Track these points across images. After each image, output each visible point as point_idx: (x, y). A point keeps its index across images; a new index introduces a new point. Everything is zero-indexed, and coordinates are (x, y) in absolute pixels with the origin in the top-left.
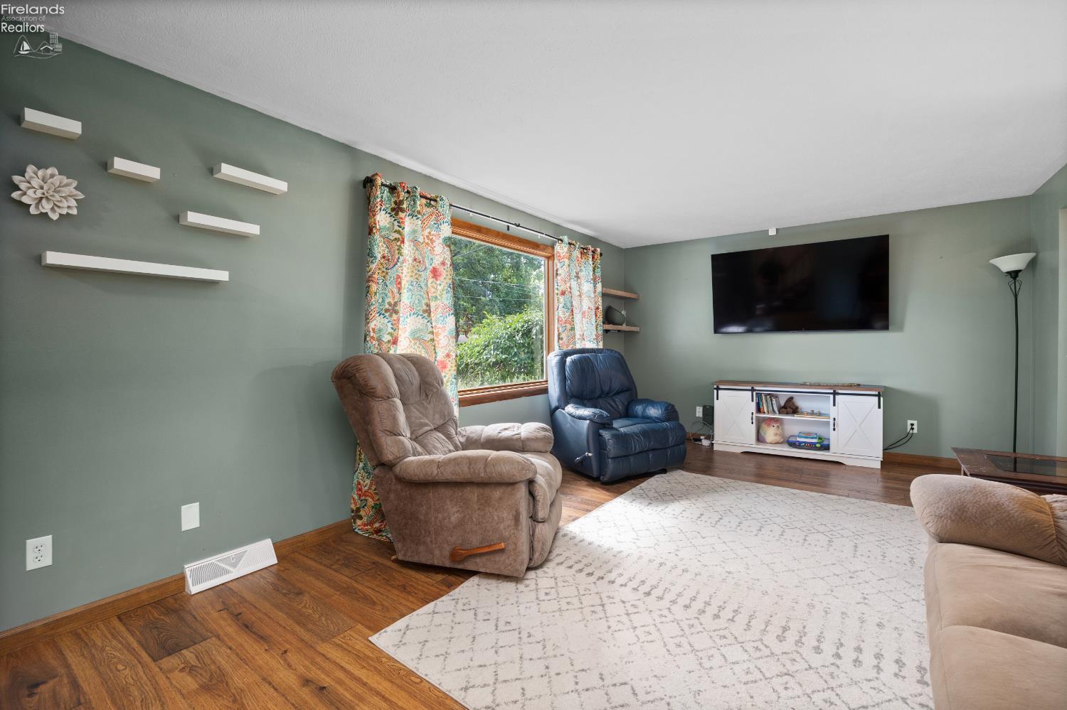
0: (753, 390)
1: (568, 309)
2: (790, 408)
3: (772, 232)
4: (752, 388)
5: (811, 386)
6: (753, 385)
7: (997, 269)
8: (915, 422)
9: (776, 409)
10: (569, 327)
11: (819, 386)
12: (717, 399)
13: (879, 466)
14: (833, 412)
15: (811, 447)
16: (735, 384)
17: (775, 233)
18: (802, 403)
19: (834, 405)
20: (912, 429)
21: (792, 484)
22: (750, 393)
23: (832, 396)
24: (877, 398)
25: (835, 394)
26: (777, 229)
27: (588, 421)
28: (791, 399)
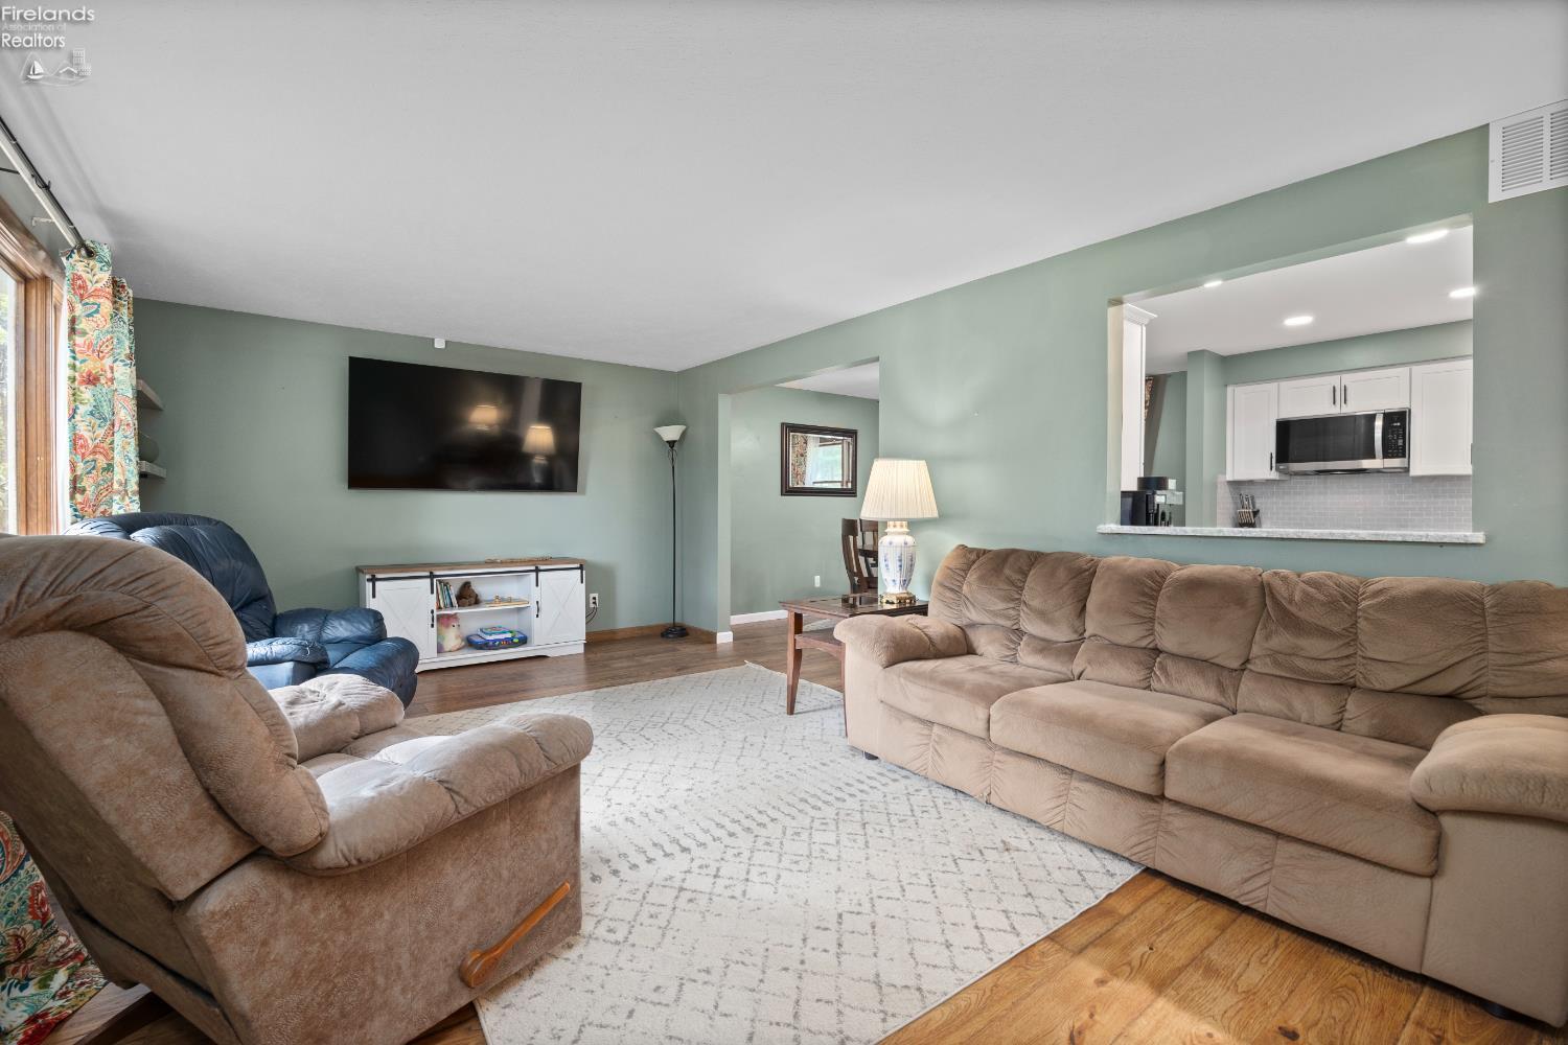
0: (432, 576)
1: (105, 420)
2: (467, 596)
3: (439, 344)
4: (431, 573)
5: (503, 563)
6: (432, 569)
7: (658, 436)
8: (596, 595)
9: (454, 601)
10: (102, 462)
11: (512, 562)
12: (374, 596)
13: (581, 649)
14: (535, 594)
15: (509, 643)
16: (403, 569)
17: (444, 346)
18: (483, 588)
19: (537, 585)
20: (594, 603)
21: (496, 699)
22: (428, 580)
23: (534, 574)
24: (579, 571)
25: (537, 571)
26: (446, 342)
27: (289, 666)
28: (467, 585)
